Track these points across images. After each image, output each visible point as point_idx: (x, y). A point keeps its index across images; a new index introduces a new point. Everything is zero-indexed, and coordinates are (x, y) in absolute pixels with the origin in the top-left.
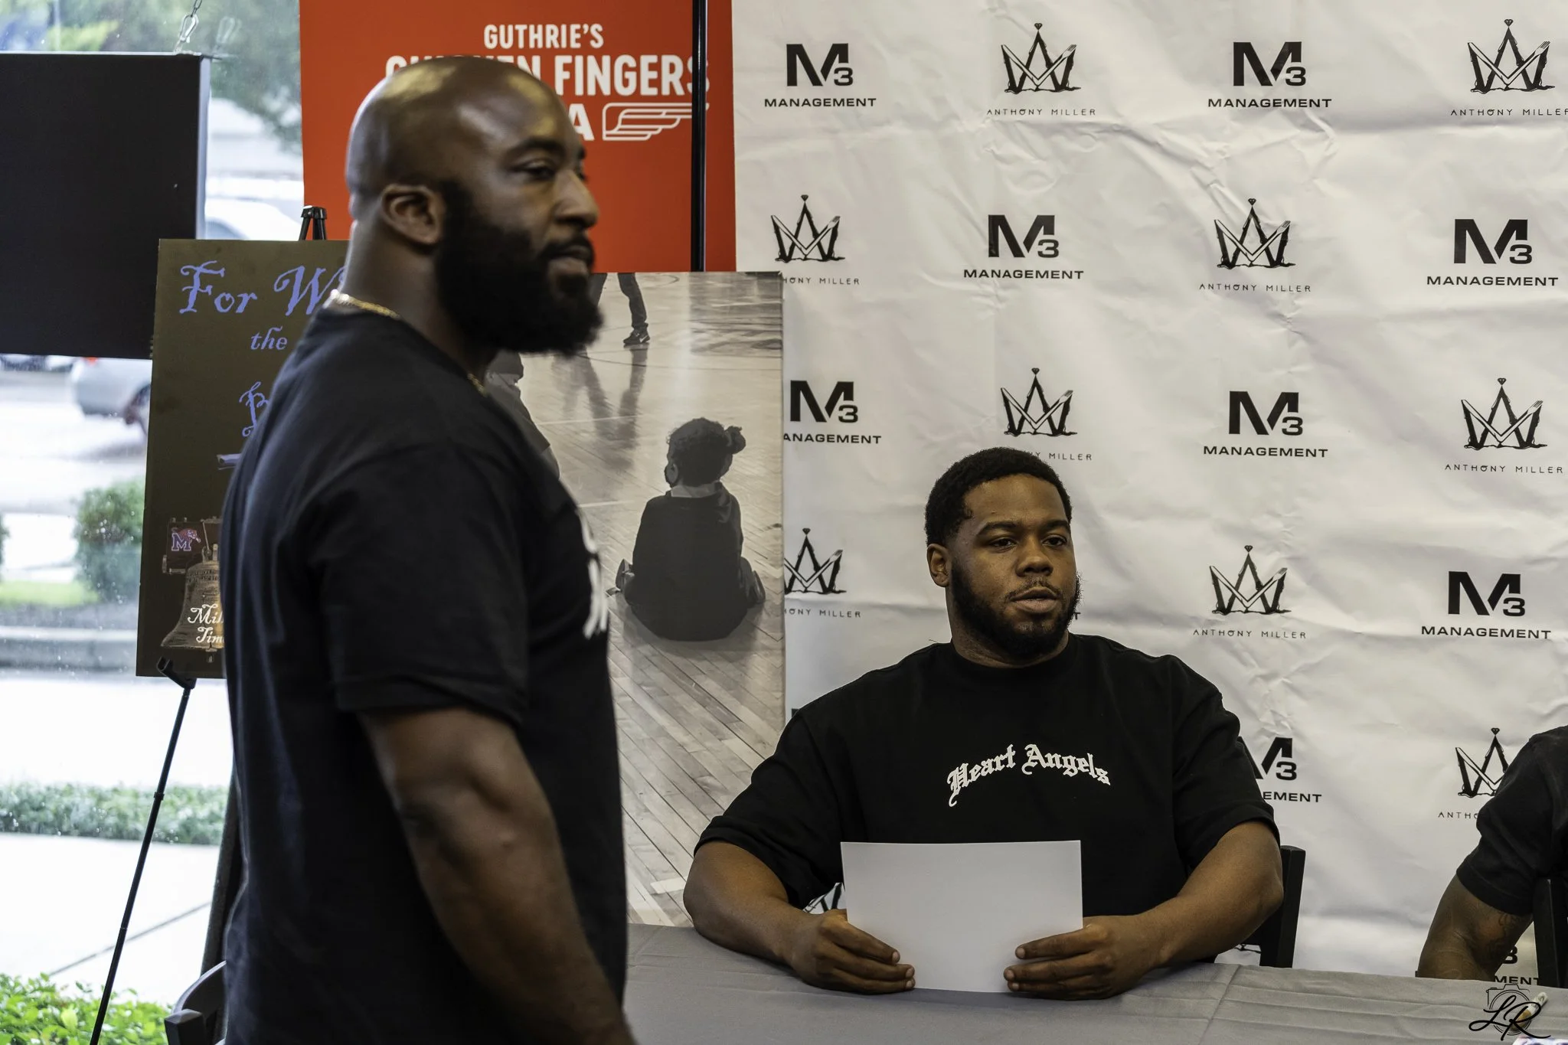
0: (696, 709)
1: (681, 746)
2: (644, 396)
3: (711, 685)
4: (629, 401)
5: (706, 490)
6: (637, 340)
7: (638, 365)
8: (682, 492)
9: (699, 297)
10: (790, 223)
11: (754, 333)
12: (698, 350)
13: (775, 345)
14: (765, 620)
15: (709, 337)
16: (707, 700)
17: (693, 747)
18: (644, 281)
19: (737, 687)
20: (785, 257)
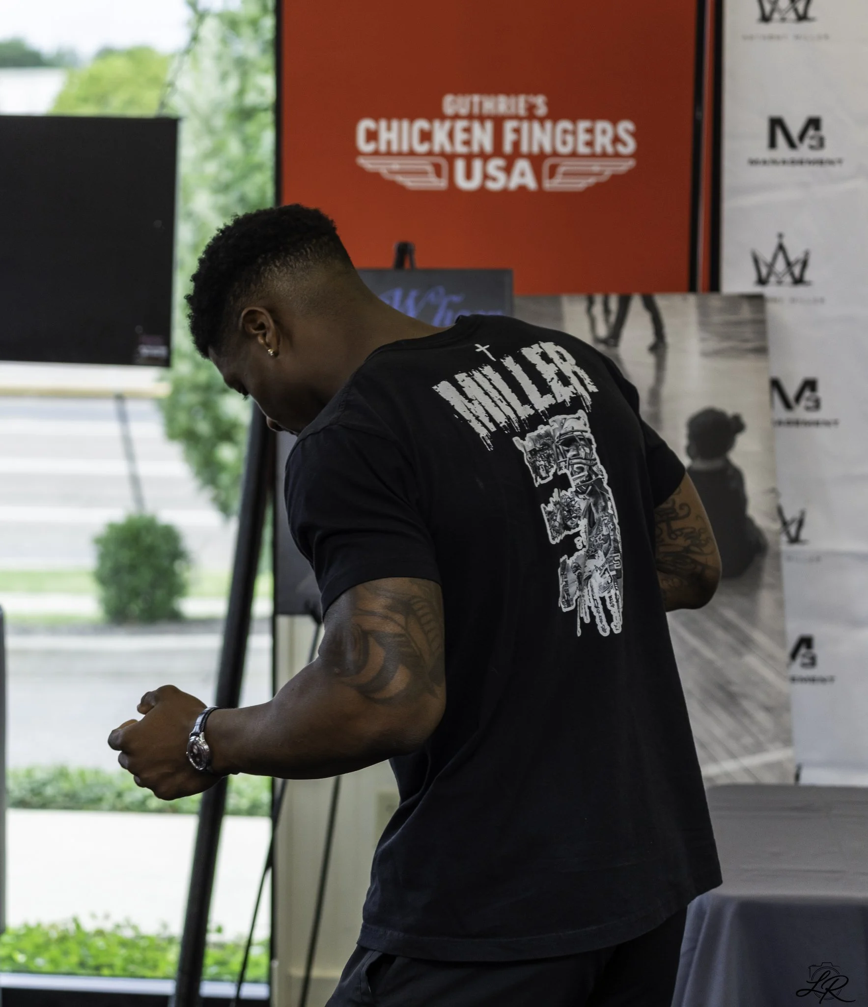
0: (720, 634)
1: (710, 663)
2: (666, 390)
3: (730, 614)
4: (655, 395)
5: (716, 464)
6: (658, 347)
7: (660, 366)
8: (700, 465)
9: (704, 312)
10: (766, 255)
11: (746, 341)
12: (706, 354)
13: (762, 351)
14: (768, 563)
15: (714, 344)
16: (727, 626)
17: (719, 663)
18: (662, 302)
19: (751, 616)
20: (762, 281)
